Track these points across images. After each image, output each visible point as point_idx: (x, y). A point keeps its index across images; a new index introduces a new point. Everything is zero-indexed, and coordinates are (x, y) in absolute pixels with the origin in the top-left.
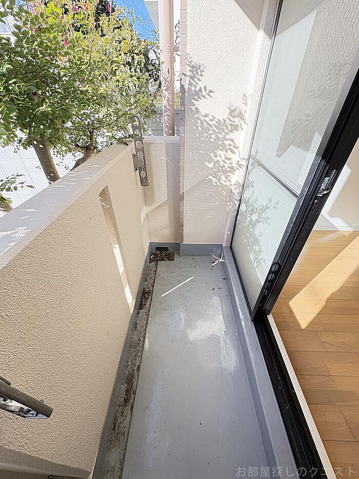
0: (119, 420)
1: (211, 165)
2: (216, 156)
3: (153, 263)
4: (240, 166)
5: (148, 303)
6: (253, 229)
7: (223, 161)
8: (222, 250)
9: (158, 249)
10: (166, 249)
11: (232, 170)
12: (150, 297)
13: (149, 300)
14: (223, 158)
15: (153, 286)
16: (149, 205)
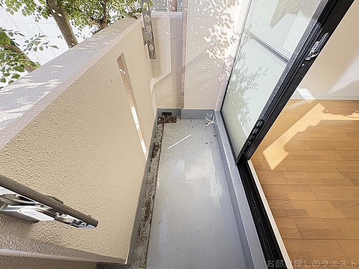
0: (142, 229)
1: (209, 40)
2: (213, 31)
3: (160, 125)
4: (234, 40)
5: (158, 154)
6: (242, 95)
7: (220, 36)
8: (214, 114)
9: (164, 114)
10: (170, 114)
11: (227, 44)
12: (159, 149)
13: (159, 151)
14: (219, 32)
15: (161, 142)
16: (156, 77)
